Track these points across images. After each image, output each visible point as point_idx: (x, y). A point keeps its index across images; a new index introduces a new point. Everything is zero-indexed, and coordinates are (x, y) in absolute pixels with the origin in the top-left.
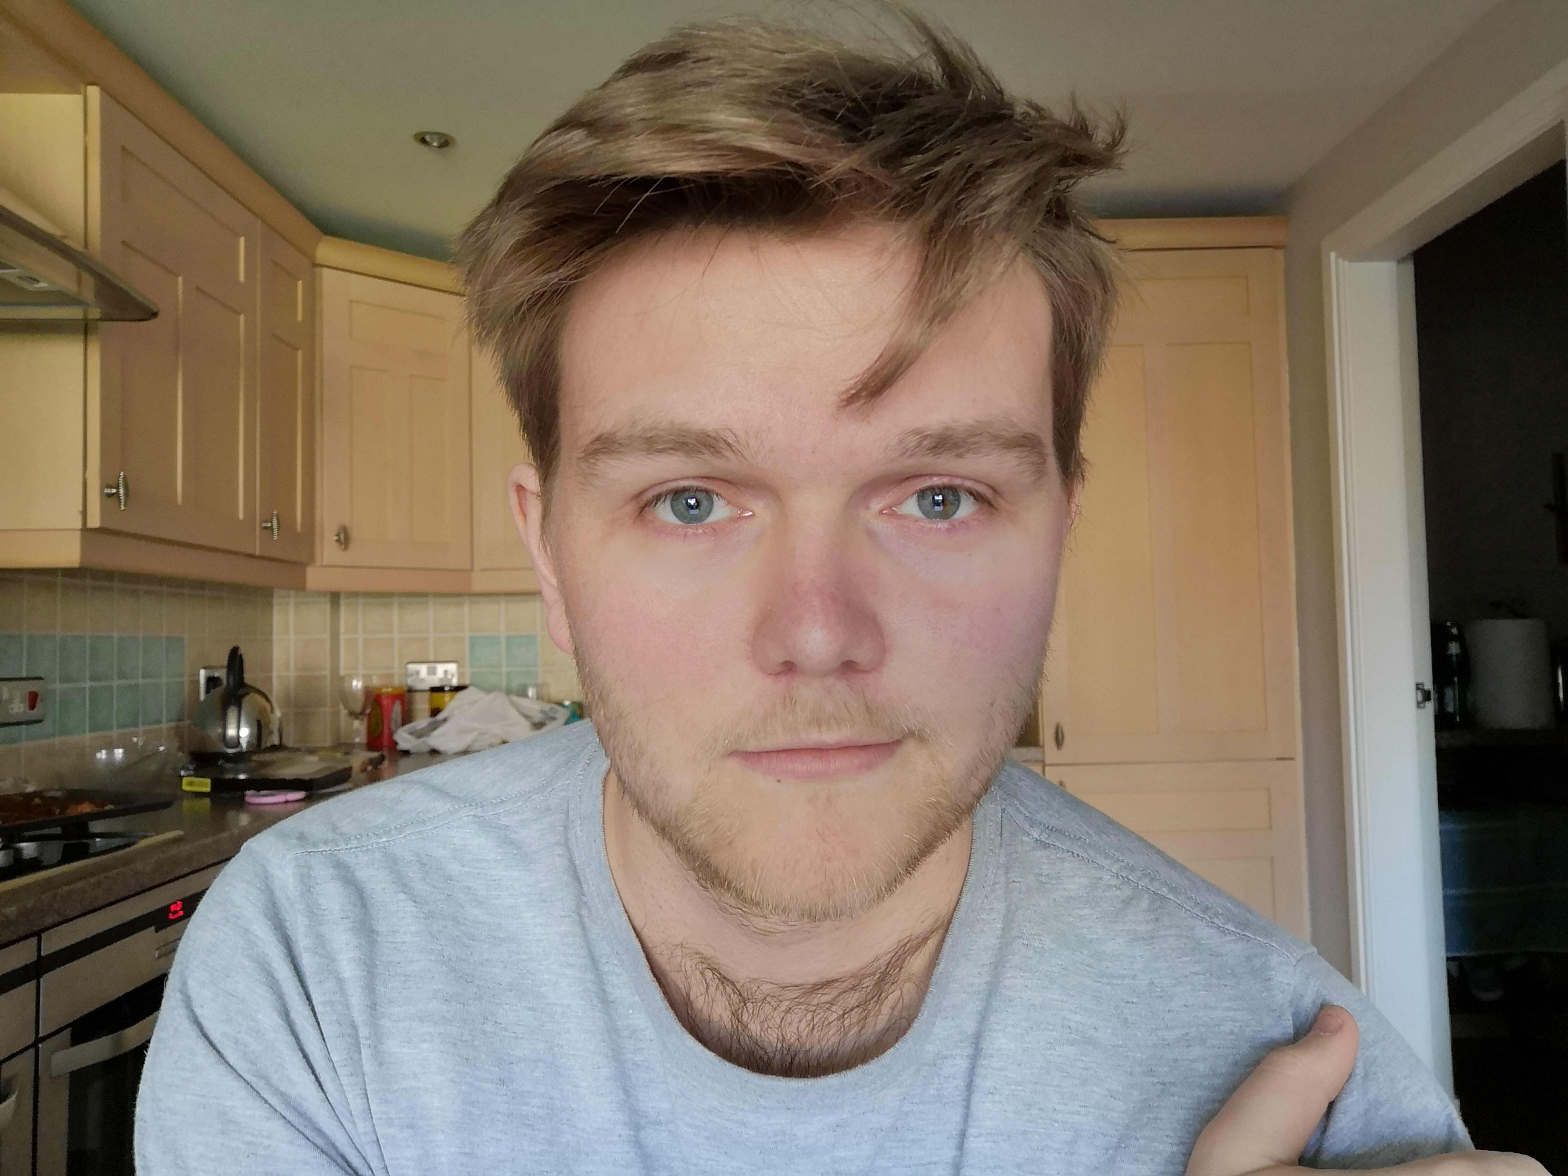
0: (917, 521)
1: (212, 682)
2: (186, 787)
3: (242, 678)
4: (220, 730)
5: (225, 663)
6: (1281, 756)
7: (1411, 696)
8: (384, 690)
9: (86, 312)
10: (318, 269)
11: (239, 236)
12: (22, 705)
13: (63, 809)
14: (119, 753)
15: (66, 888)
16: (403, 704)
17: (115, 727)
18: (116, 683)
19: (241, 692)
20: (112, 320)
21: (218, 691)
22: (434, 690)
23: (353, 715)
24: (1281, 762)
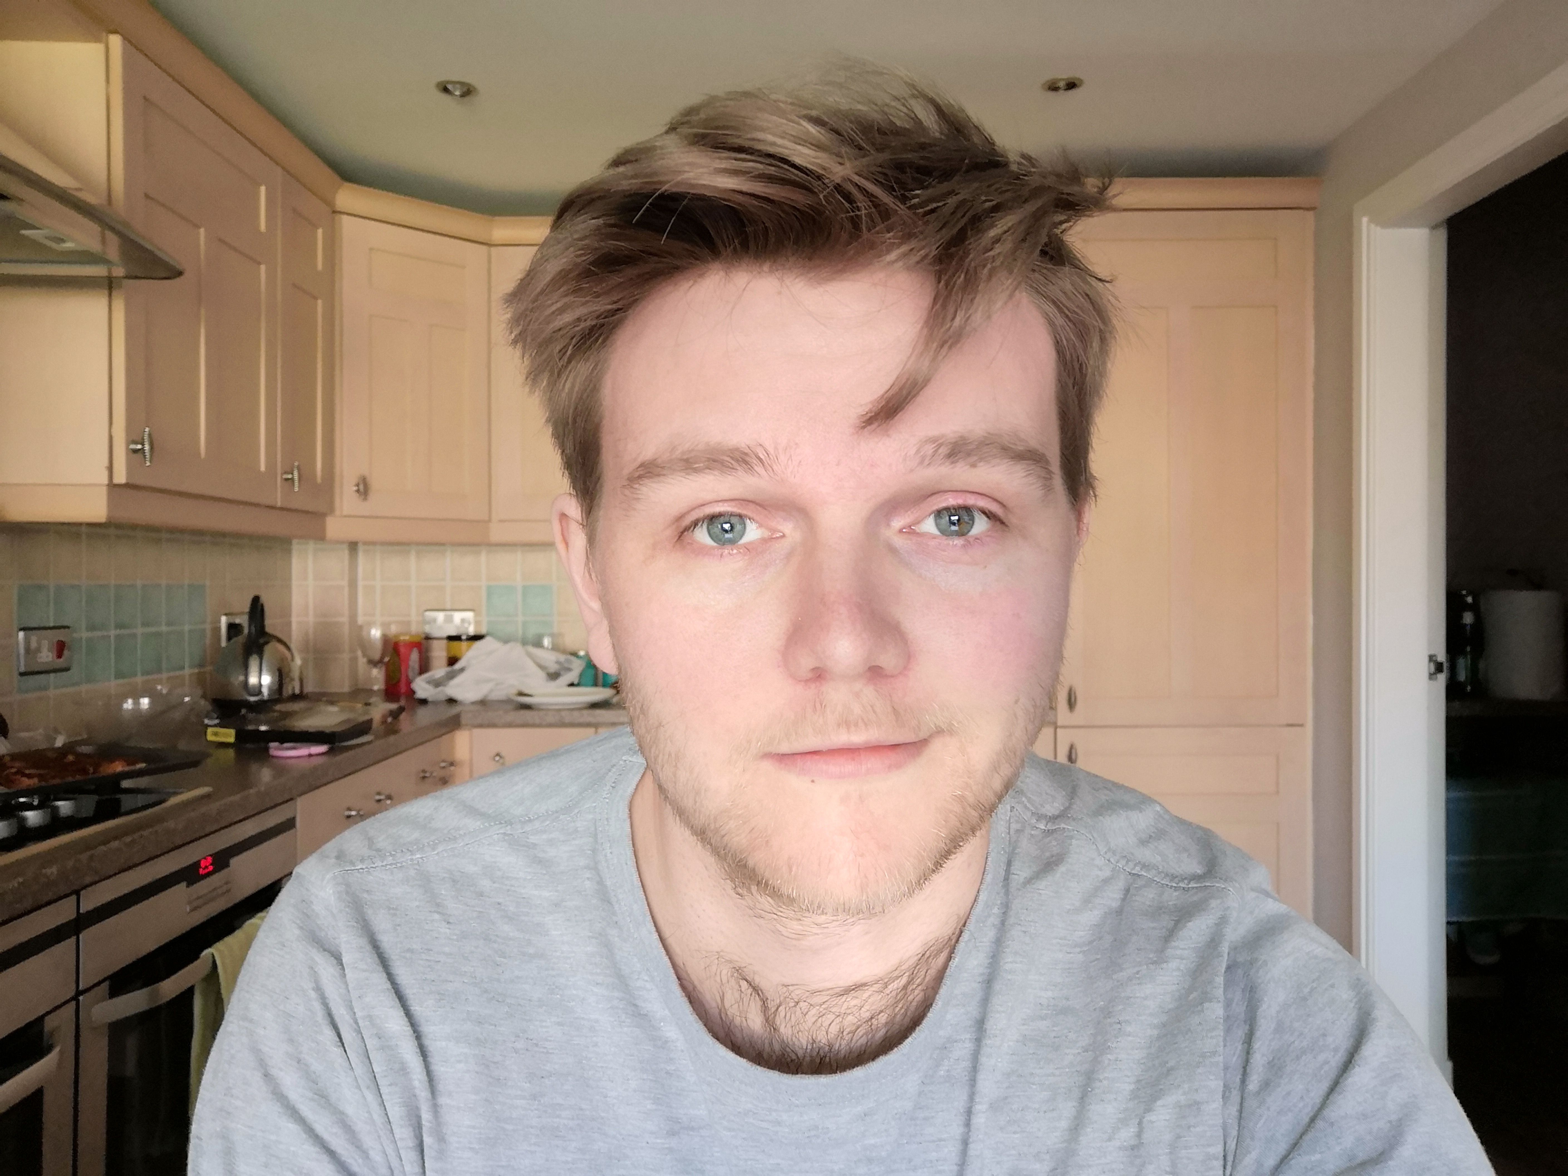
0: (935, 538)
1: (234, 629)
2: (210, 737)
3: (263, 626)
4: (242, 678)
5: (247, 610)
6: (1290, 722)
7: (1423, 668)
8: (402, 638)
9: (110, 271)
10: (337, 217)
11: (261, 185)
12: (50, 654)
13: (97, 767)
14: (145, 702)
15: (103, 848)
16: (420, 652)
17: (139, 674)
18: (140, 630)
19: (261, 641)
20: (136, 278)
21: (240, 639)
22: (451, 638)
23: (373, 663)
24: (1290, 728)
